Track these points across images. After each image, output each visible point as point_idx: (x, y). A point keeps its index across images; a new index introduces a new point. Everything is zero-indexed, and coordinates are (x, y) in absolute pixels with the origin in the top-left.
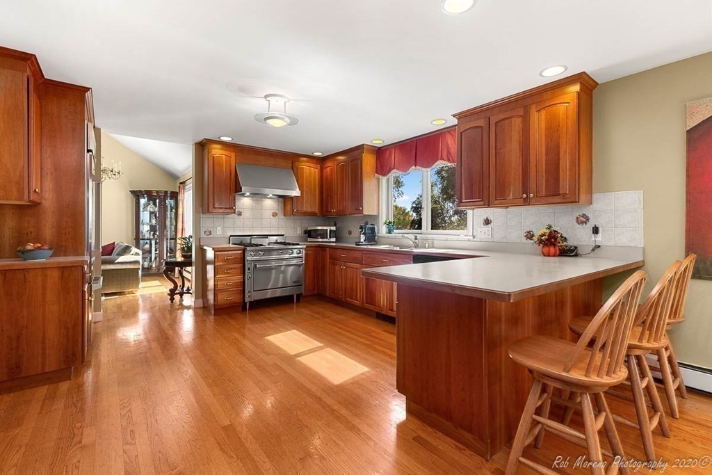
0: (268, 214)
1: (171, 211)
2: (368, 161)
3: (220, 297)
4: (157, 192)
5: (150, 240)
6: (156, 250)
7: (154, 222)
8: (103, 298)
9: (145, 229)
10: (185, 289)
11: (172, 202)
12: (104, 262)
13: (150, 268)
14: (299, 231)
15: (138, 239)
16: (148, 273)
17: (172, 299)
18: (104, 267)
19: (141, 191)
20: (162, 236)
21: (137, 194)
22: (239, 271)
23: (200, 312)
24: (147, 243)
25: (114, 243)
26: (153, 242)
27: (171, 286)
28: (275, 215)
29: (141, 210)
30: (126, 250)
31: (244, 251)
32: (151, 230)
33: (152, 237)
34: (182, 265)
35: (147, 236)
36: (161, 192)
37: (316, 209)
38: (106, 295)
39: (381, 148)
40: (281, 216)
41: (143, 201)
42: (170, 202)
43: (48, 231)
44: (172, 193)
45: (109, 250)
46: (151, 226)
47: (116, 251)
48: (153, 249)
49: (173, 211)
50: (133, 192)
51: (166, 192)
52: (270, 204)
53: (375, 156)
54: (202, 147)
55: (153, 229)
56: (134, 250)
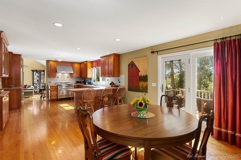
0: (66, 77)
1: (43, 75)
2: (89, 65)
3: (51, 97)
4: (39, 70)
5: (37, 84)
6: (38, 87)
7: (38, 79)
8: (24, 99)
9: (35, 81)
10: (45, 96)
11: (43, 73)
12: (24, 90)
13: (37, 92)
14: (75, 82)
15: (33, 84)
16: (36, 93)
17: (41, 99)
18: (24, 91)
19: (34, 70)
20: (40, 83)
21: (33, 71)
22: (56, 91)
23: (47, 101)
24: (36, 85)
25: (26, 85)
26: (38, 84)
27: (41, 96)
28: (68, 77)
29: (34, 75)
30: (30, 86)
31: (57, 86)
32: (37, 81)
33: (37, 83)
34: (44, 90)
35: (36, 83)
36: (40, 70)
37: (79, 76)
38: (25, 98)
39: (92, 61)
40: (69, 78)
41: (35, 73)
42: (42, 73)
43: (14, 83)
44: (43, 70)
45: (25, 86)
46: (37, 80)
47: (27, 87)
48: (38, 86)
49: (44, 75)
50: (32, 70)
51: (41, 70)
52: (66, 75)
53: (91, 63)
54: (48, 61)
55: (38, 81)
56: (32, 86)
